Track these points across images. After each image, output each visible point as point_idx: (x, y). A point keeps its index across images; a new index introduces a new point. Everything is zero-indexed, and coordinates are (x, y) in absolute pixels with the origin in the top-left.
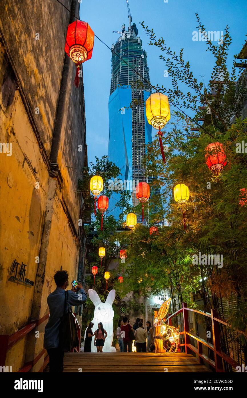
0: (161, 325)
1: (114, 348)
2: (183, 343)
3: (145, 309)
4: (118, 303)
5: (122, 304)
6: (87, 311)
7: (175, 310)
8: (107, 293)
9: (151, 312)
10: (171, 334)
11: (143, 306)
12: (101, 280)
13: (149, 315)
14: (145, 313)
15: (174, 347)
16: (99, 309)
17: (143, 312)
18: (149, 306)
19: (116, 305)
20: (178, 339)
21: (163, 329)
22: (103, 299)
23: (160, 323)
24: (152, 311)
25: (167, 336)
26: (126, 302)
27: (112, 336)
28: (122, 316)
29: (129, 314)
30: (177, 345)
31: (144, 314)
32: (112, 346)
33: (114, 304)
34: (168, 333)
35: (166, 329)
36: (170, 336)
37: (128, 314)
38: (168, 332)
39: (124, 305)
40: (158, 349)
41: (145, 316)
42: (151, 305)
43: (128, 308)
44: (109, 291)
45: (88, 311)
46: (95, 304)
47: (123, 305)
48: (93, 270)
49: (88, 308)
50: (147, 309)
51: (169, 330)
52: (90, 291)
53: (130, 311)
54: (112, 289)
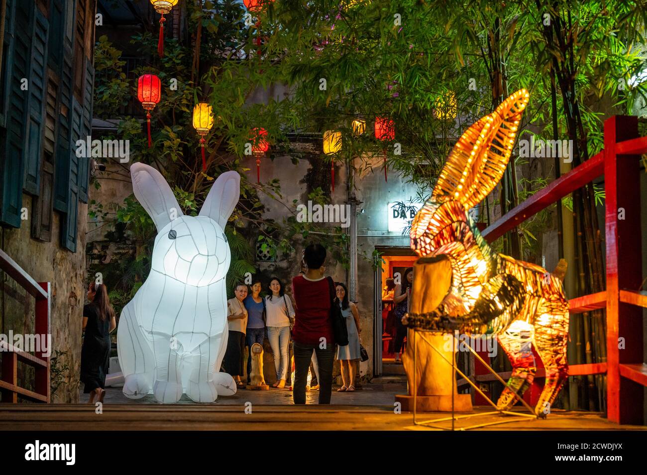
0: (459, 246)
1: (227, 377)
2: (589, 358)
3: (349, 246)
4: (250, 223)
5: (263, 227)
6: (131, 251)
7: (508, 202)
8: (207, 186)
9: (369, 256)
10: (522, 301)
11: (340, 237)
12: (180, 135)
13: (361, 268)
14: (347, 262)
15: (526, 382)
16: (173, 235)
17: (343, 258)
18: (363, 239)
19: (238, 229)
20: (560, 338)
21: (470, 271)
22: (188, 203)
23: (452, 233)
24: (374, 254)
25: (498, 313)
26: (280, 221)
27: (221, 335)
28: (262, 269)
29: (290, 263)
30: (551, 370)
31: (344, 265)
32: (221, 371)
33: (230, 224)
34: (504, 294)
35: (493, 274)
36: (514, 316)
37: (284, 264)
38: (503, 288)
39: (269, 233)
40: (423, 389)
41: (347, 271)
42: (370, 233)
43: (284, 242)
44: (210, 179)
45: (134, 252)
46: (156, 218)
47: (266, 231)
48: (140, 91)
49: (134, 242)
50: (354, 249)
51: (510, 279)
52: (139, 170)
53: (293, 254)
54: (224, 169)
